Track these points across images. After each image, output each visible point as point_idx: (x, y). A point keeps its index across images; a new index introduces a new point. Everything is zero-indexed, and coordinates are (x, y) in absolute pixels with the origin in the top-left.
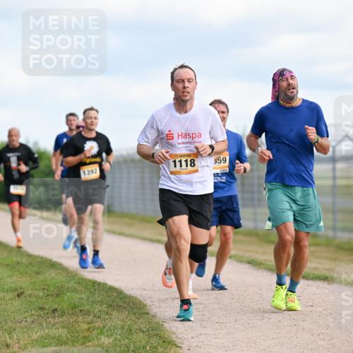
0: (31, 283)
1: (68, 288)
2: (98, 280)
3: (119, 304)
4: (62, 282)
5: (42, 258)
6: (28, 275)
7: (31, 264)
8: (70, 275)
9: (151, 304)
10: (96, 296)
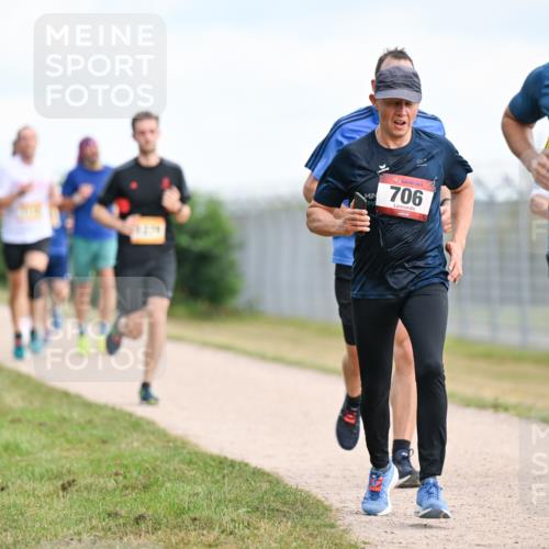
0: (92, 462)
1: (167, 473)
2: (230, 457)
3: (274, 505)
4: (156, 459)
5: (113, 409)
6: (84, 445)
7: (90, 422)
8: (171, 444)
9: (339, 506)
10: (226, 488)
